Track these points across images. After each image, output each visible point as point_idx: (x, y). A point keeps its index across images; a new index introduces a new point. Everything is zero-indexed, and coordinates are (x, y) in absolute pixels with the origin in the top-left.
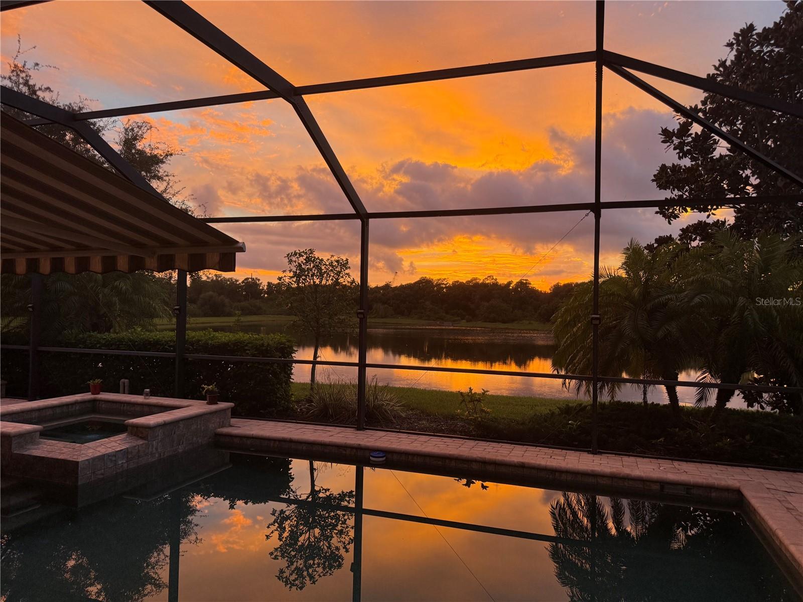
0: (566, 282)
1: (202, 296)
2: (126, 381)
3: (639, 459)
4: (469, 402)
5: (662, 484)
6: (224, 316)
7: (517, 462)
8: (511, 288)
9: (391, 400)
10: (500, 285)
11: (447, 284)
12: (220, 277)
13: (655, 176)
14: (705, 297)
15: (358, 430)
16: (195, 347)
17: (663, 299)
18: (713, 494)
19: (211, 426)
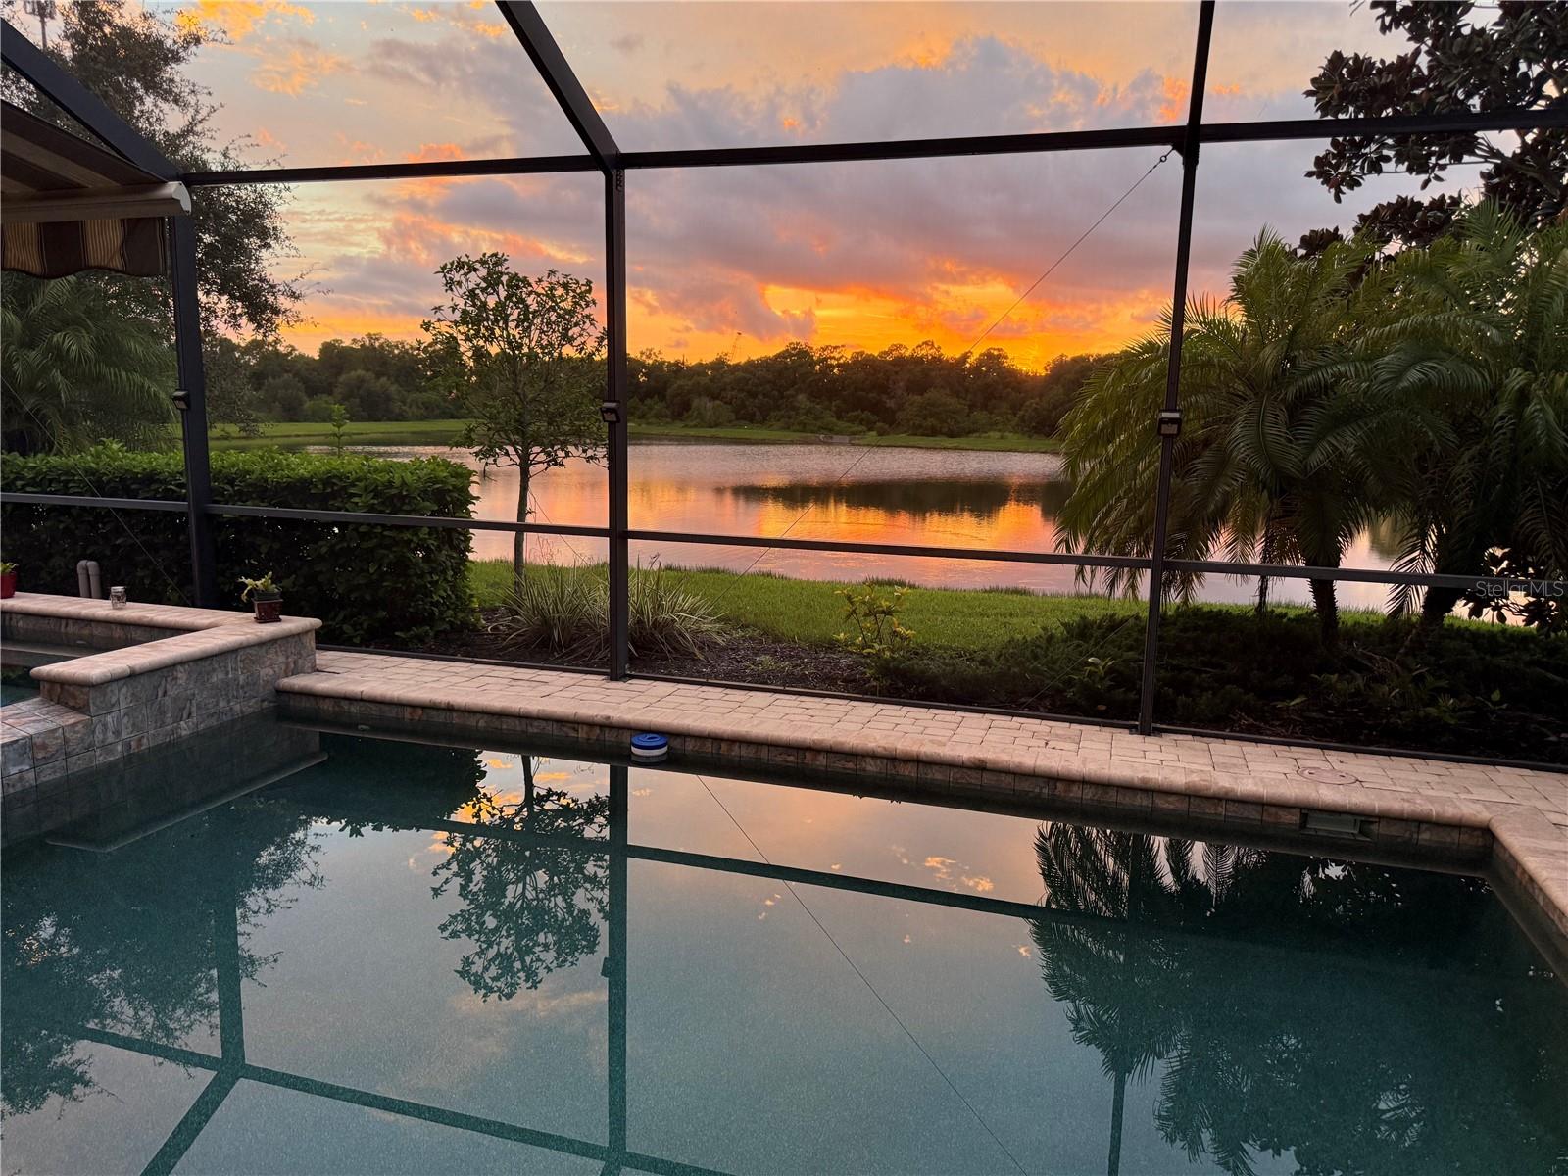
0: (1077, 353)
1: (343, 378)
2: (92, 564)
3: (1249, 748)
4: (866, 615)
5: (1304, 812)
6: (390, 420)
7: (969, 759)
8: (968, 365)
9: (693, 610)
10: (947, 360)
11: (841, 357)
12: (378, 339)
13: (1314, 81)
14: (1434, 367)
15: (612, 679)
16: (236, 488)
17: (1326, 375)
18: (1425, 836)
19: (265, 673)
